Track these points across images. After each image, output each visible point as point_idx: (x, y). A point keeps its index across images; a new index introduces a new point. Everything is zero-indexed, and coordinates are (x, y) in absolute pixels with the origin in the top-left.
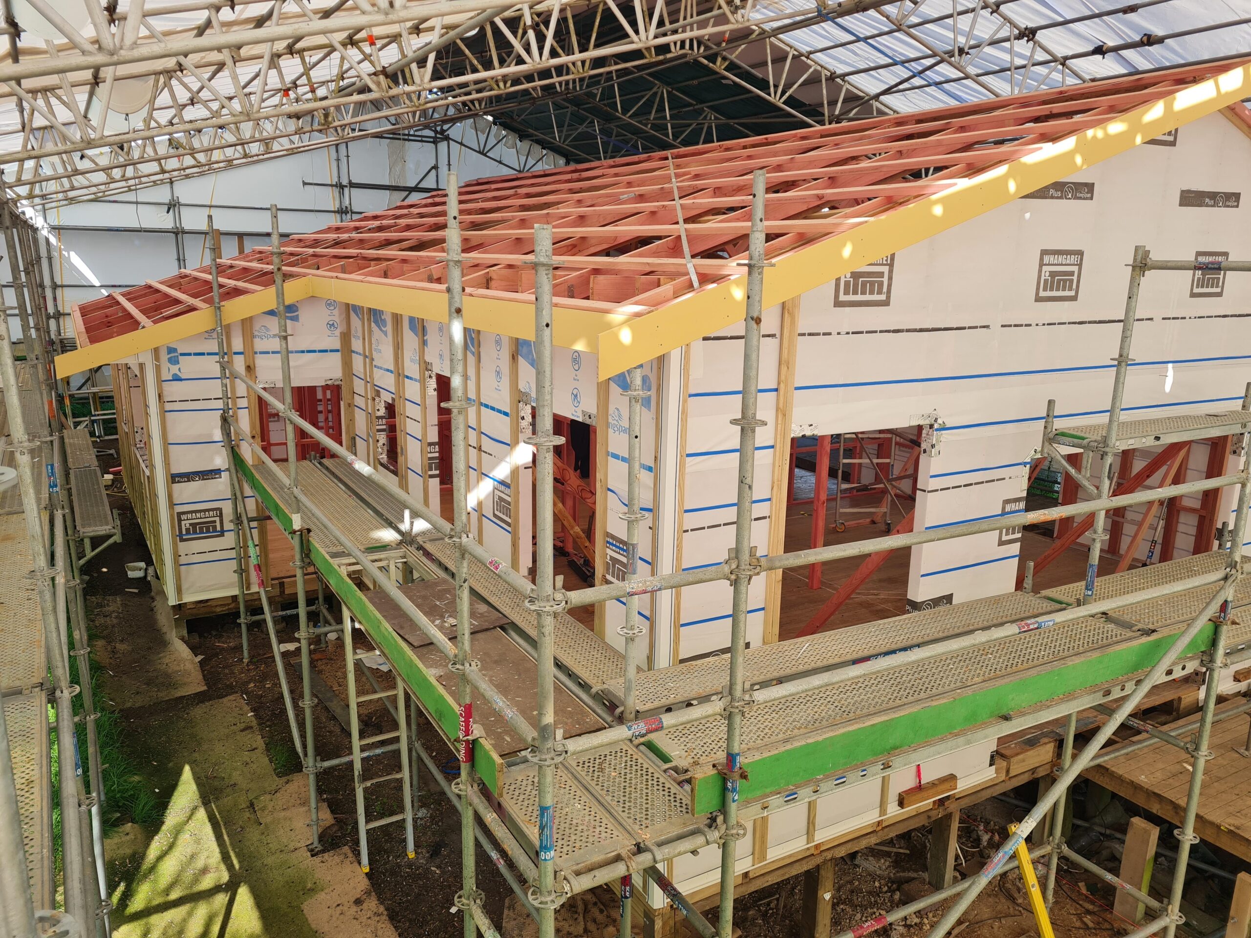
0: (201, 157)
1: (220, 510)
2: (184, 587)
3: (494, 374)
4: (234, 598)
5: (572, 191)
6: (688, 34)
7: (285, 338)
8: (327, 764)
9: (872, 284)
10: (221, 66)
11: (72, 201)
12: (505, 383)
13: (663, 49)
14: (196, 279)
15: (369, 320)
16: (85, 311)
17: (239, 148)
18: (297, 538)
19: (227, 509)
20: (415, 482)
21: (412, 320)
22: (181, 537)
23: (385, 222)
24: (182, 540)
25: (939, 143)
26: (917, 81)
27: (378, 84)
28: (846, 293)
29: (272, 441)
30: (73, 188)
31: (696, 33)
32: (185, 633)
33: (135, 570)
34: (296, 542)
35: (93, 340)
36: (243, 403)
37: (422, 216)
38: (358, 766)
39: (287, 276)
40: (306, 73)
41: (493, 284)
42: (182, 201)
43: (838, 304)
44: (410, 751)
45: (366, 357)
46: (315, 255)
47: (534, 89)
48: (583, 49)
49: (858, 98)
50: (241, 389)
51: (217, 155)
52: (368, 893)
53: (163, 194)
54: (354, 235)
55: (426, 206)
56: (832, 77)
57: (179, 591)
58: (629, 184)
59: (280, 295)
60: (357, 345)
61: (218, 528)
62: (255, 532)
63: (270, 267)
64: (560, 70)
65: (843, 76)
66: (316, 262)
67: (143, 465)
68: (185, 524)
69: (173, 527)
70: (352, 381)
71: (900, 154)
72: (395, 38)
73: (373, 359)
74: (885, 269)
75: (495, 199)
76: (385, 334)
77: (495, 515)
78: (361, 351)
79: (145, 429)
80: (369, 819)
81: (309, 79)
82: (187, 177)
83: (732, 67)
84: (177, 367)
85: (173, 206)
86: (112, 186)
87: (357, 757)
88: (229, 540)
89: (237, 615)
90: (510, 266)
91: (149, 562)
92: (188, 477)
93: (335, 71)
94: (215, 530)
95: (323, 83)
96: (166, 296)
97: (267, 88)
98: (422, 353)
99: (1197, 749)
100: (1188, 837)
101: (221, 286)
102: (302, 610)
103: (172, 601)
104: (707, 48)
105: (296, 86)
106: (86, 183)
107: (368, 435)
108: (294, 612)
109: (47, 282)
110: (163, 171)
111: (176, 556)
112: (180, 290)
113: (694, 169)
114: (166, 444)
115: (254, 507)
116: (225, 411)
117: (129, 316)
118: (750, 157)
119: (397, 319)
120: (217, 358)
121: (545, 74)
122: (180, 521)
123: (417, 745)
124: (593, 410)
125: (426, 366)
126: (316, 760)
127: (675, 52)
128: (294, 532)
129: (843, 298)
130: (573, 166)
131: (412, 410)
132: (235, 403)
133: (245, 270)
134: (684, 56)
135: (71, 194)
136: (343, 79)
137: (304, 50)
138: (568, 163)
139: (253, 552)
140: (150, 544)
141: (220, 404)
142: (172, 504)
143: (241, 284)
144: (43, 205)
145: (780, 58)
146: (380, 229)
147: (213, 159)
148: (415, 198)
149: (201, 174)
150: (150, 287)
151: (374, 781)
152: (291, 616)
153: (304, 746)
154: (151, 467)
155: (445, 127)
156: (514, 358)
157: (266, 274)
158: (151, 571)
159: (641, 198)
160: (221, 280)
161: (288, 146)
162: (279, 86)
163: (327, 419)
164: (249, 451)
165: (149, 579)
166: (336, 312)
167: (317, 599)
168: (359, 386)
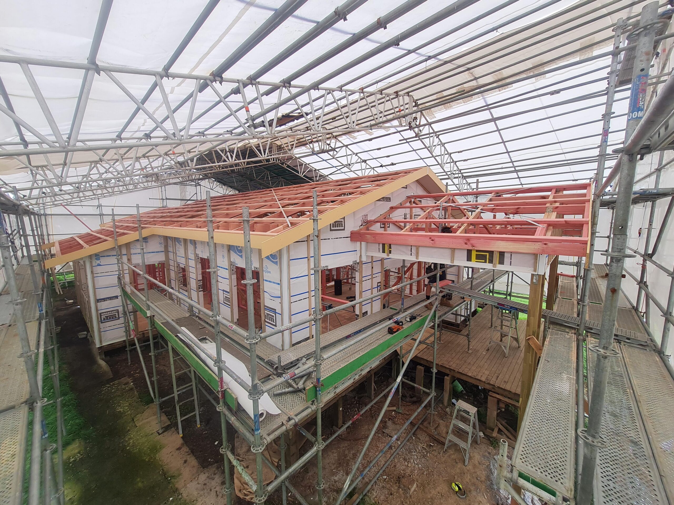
0: (110, 190)
1: (118, 310)
2: (103, 340)
3: (222, 257)
4: (124, 341)
5: (242, 200)
6: (275, 156)
7: (143, 249)
8: (164, 399)
9: (340, 224)
10: (117, 160)
11: (56, 205)
12: (226, 260)
13: (268, 160)
14: (108, 230)
15: (175, 241)
16: (61, 243)
17: (125, 187)
18: (149, 319)
19: (121, 309)
20: (194, 294)
21: (191, 240)
22: (101, 321)
23: (179, 210)
24: (102, 323)
25: (351, 187)
26: (339, 172)
27: (177, 166)
28: (333, 227)
29: (139, 283)
30: (56, 201)
31: (277, 156)
32: (104, 357)
33: (82, 335)
34: (148, 321)
35: (62, 254)
36: (127, 271)
37: (192, 208)
38: (176, 398)
39: (143, 228)
40: (150, 163)
41: (220, 228)
42: (102, 205)
43: (331, 230)
44: (196, 388)
45: (174, 253)
46: (154, 221)
47: (228, 170)
48: (244, 158)
49: (322, 176)
50: (126, 267)
51: (116, 189)
52: (182, 444)
53: (96, 203)
54: (168, 214)
55: (194, 205)
56: (315, 170)
57: (101, 342)
58: (261, 198)
59: (140, 234)
60: (170, 249)
61: (117, 317)
62: (132, 317)
63: (137, 225)
64: (236, 165)
65: (318, 170)
66: (154, 223)
67: (85, 297)
68: (103, 317)
69: (98, 318)
70: (169, 262)
71: (340, 189)
72: (182, 154)
73: (176, 254)
74: (343, 220)
75: (217, 202)
76: (181, 245)
77: (224, 303)
78: (172, 251)
79: (87, 283)
80: (181, 417)
81: (151, 165)
82: (105, 197)
83: (288, 166)
84: (99, 261)
85: (99, 206)
86: (73, 200)
87: (176, 394)
88: (122, 320)
89: (125, 347)
90: (226, 222)
91: (88, 331)
92: (104, 300)
93: (160, 164)
94: (116, 317)
95: (156, 167)
96: (96, 236)
97: (135, 168)
98: (195, 251)
99: (434, 346)
100: (435, 370)
101: (118, 232)
102: (151, 342)
103: (98, 346)
104: (281, 161)
105: (146, 168)
106: (62, 199)
107: (176, 279)
108: (149, 343)
109: (45, 233)
110: (94, 195)
111: (99, 329)
112: (101, 234)
113: (281, 193)
114: (94, 289)
115: (132, 308)
116: (119, 275)
117: (80, 244)
118: (296, 190)
119: (185, 240)
120: (116, 257)
121: (231, 166)
122: (101, 316)
123: (199, 386)
124: (258, 266)
125: (196, 255)
126: (159, 399)
127: (271, 161)
128: (148, 317)
129: (332, 228)
130: (241, 193)
131: (192, 270)
132: (123, 272)
133: (127, 226)
134: (274, 163)
135: (56, 203)
136: (163, 166)
137: (149, 156)
138: (239, 192)
139: (131, 324)
140: (89, 325)
141: (117, 273)
142: (97, 310)
143: (125, 231)
144: (44, 207)
145: (301, 165)
146: (178, 212)
147: (115, 191)
148: (189, 202)
149: (110, 196)
150: (89, 234)
151: (183, 402)
152: (148, 344)
153: (155, 395)
154: (89, 297)
155: (199, 182)
156: (229, 251)
157: (135, 227)
158: (89, 335)
159: (266, 201)
160: (117, 230)
161: (143, 186)
162: (140, 168)
163: (159, 274)
164: (129, 289)
165: (88, 337)
166: (162, 239)
167: (158, 337)
168: (171, 263)
